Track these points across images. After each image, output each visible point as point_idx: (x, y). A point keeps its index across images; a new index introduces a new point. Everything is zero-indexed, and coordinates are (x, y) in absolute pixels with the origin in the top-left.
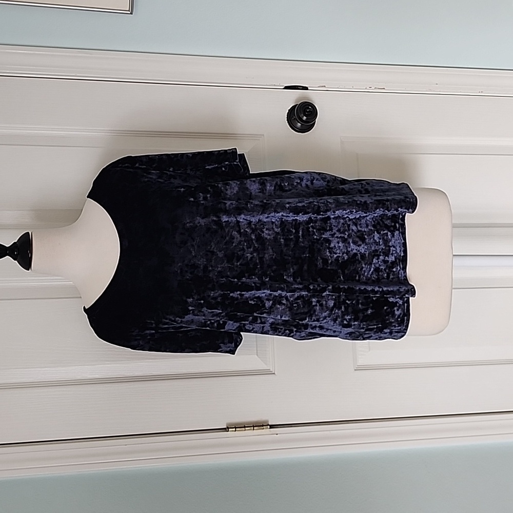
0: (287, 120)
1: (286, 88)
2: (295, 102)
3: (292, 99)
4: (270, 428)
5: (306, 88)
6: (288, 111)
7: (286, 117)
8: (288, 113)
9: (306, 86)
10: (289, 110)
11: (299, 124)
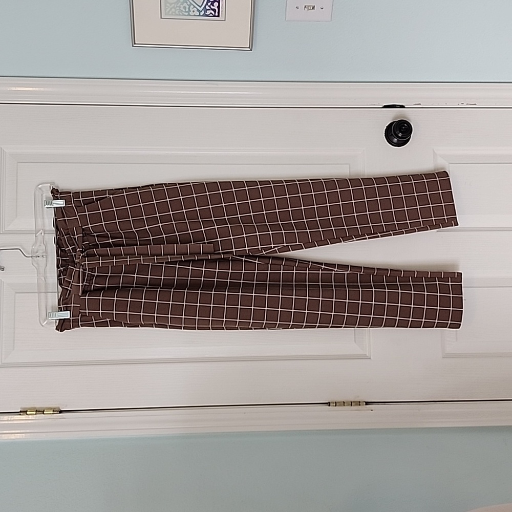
0: (385, 136)
1: (385, 107)
2: (393, 120)
3: (390, 116)
4: (366, 404)
5: (402, 107)
6: (385, 128)
7: (384, 132)
8: (386, 130)
9: (403, 104)
10: (387, 127)
11: (396, 139)
